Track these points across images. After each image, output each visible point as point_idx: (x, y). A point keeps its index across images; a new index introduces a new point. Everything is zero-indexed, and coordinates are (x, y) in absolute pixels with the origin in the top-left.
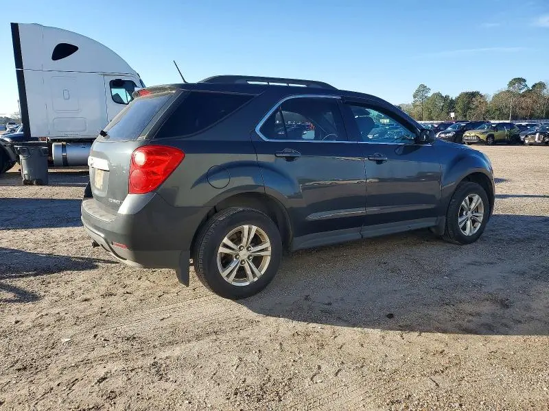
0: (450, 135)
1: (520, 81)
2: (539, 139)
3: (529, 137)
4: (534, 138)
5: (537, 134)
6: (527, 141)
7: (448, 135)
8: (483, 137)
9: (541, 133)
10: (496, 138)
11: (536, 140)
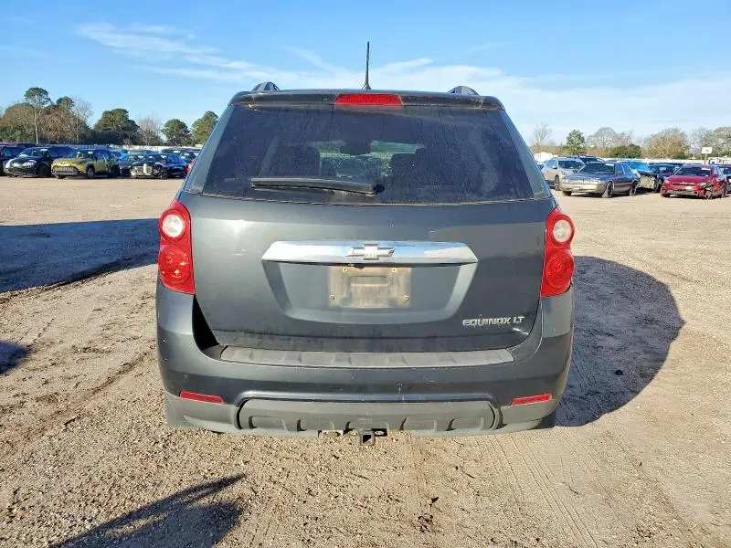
0: (29, 164)
1: (40, 92)
2: (148, 171)
3: (136, 168)
4: (141, 170)
5: (145, 165)
6: (133, 174)
7: (25, 165)
8: (81, 168)
9: (149, 164)
10: (97, 169)
11: (145, 171)
